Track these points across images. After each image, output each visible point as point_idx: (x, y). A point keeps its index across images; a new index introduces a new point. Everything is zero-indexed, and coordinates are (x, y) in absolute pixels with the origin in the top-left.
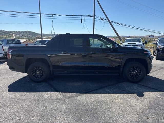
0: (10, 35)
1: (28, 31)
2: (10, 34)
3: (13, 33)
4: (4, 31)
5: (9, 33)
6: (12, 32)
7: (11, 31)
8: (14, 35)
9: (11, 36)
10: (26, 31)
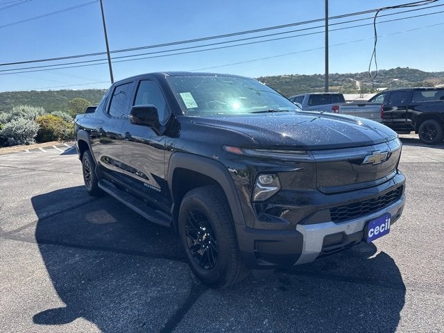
0: (350, 84)
1: (399, 68)
2: (350, 81)
3: (357, 79)
4: (337, 74)
5: (347, 79)
6: (356, 74)
7: (353, 73)
8: (358, 83)
9: (350, 87)
10: (392, 70)
